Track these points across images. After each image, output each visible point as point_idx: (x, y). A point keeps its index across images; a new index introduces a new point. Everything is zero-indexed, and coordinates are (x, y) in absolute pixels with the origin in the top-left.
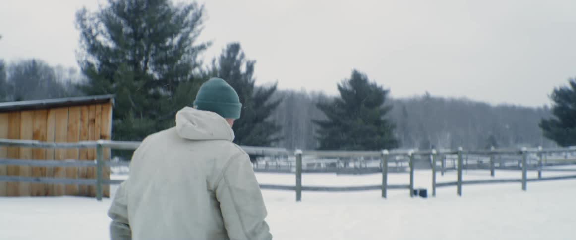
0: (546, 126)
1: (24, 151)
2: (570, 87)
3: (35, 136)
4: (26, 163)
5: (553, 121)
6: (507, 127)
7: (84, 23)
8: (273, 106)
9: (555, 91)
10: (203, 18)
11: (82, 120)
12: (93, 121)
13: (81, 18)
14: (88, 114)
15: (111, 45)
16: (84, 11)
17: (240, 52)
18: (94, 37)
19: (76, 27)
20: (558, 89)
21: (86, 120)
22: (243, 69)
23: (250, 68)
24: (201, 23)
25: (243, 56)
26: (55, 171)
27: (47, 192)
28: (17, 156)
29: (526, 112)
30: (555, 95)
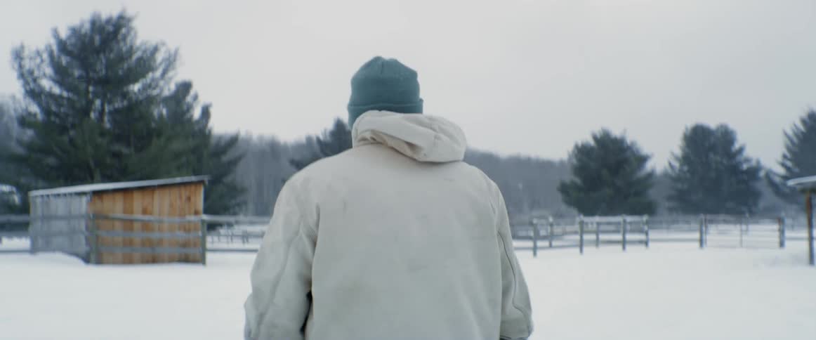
0: (564, 189)
1: (137, 226)
2: (592, 143)
3: (145, 212)
4: (138, 236)
5: (573, 183)
6: (521, 186)
7: (23, 63)
8: (234, 163)
9: (576, 147)
10: (178, 63)
11: (181, 198)
12: (189, 199)
13: (18, 55)
14: (185, 192)
15: (57, 90)
16: (22, 47)
17: (192, 92)
18: (35, 80)
19: (13, 68)
20: (580, 144)
21: (184, 198)
22: (197, 113)
23: (206, 113)
24: (174, 69)
25: (196, 97)
26: (160, 242)
27: (154, 260)
28: (131, 229)
29: (545, 166)
30: (576, 152)
